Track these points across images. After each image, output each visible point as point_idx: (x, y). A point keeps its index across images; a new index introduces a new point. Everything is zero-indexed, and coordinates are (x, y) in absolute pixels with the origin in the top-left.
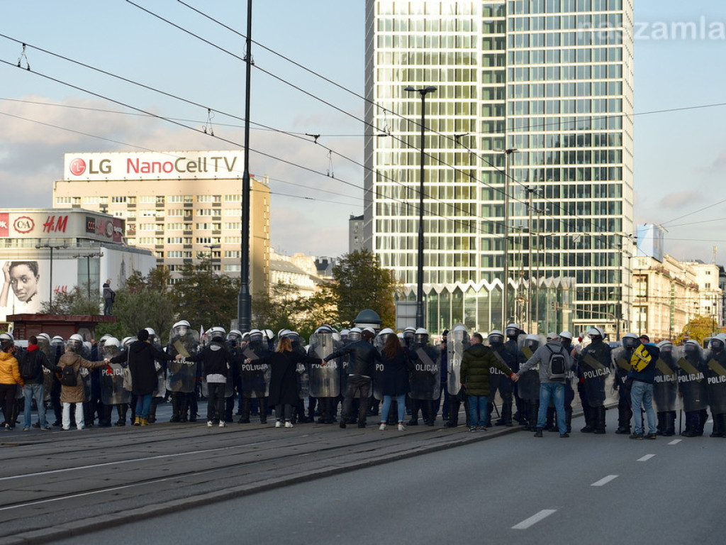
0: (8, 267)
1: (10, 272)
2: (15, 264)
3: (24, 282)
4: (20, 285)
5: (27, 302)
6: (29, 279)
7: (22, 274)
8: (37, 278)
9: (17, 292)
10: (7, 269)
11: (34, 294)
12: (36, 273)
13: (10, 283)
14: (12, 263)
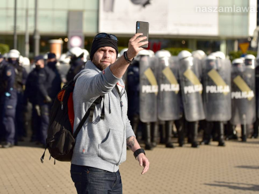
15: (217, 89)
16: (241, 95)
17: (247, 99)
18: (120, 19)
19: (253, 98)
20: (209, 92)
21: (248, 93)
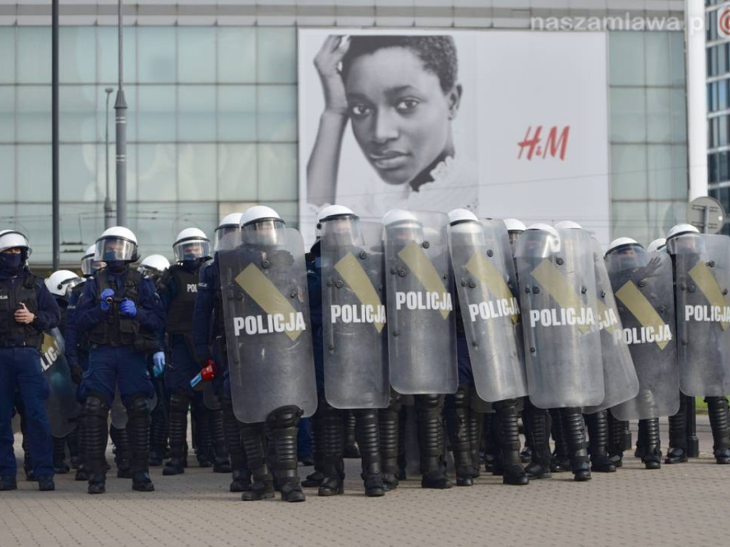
0: (338, 56)
1: (345, 75)
2: (363, 46)
3: (401, 112)
4: (388, 124)
5: (415, 185)
6: (422, 100)
7: (392, 82)
8: (454, 98)
9: (374, 149)
10: (334, 63)
11: (441, 158)
12: (447, 80)
13: (347, 115)
14: (354, 40)
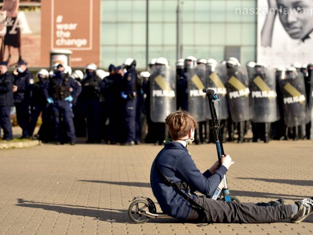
15: (261, 94)
16: (293, 100)
17: (299, 103)
18: (278, 54)
19: (304, 101)
20: (255, 97)
21: (299, 98)
